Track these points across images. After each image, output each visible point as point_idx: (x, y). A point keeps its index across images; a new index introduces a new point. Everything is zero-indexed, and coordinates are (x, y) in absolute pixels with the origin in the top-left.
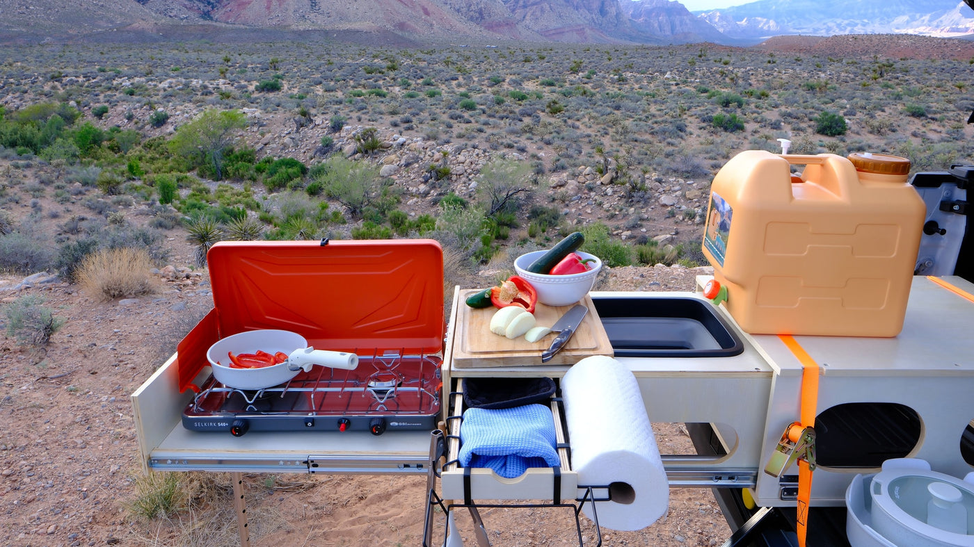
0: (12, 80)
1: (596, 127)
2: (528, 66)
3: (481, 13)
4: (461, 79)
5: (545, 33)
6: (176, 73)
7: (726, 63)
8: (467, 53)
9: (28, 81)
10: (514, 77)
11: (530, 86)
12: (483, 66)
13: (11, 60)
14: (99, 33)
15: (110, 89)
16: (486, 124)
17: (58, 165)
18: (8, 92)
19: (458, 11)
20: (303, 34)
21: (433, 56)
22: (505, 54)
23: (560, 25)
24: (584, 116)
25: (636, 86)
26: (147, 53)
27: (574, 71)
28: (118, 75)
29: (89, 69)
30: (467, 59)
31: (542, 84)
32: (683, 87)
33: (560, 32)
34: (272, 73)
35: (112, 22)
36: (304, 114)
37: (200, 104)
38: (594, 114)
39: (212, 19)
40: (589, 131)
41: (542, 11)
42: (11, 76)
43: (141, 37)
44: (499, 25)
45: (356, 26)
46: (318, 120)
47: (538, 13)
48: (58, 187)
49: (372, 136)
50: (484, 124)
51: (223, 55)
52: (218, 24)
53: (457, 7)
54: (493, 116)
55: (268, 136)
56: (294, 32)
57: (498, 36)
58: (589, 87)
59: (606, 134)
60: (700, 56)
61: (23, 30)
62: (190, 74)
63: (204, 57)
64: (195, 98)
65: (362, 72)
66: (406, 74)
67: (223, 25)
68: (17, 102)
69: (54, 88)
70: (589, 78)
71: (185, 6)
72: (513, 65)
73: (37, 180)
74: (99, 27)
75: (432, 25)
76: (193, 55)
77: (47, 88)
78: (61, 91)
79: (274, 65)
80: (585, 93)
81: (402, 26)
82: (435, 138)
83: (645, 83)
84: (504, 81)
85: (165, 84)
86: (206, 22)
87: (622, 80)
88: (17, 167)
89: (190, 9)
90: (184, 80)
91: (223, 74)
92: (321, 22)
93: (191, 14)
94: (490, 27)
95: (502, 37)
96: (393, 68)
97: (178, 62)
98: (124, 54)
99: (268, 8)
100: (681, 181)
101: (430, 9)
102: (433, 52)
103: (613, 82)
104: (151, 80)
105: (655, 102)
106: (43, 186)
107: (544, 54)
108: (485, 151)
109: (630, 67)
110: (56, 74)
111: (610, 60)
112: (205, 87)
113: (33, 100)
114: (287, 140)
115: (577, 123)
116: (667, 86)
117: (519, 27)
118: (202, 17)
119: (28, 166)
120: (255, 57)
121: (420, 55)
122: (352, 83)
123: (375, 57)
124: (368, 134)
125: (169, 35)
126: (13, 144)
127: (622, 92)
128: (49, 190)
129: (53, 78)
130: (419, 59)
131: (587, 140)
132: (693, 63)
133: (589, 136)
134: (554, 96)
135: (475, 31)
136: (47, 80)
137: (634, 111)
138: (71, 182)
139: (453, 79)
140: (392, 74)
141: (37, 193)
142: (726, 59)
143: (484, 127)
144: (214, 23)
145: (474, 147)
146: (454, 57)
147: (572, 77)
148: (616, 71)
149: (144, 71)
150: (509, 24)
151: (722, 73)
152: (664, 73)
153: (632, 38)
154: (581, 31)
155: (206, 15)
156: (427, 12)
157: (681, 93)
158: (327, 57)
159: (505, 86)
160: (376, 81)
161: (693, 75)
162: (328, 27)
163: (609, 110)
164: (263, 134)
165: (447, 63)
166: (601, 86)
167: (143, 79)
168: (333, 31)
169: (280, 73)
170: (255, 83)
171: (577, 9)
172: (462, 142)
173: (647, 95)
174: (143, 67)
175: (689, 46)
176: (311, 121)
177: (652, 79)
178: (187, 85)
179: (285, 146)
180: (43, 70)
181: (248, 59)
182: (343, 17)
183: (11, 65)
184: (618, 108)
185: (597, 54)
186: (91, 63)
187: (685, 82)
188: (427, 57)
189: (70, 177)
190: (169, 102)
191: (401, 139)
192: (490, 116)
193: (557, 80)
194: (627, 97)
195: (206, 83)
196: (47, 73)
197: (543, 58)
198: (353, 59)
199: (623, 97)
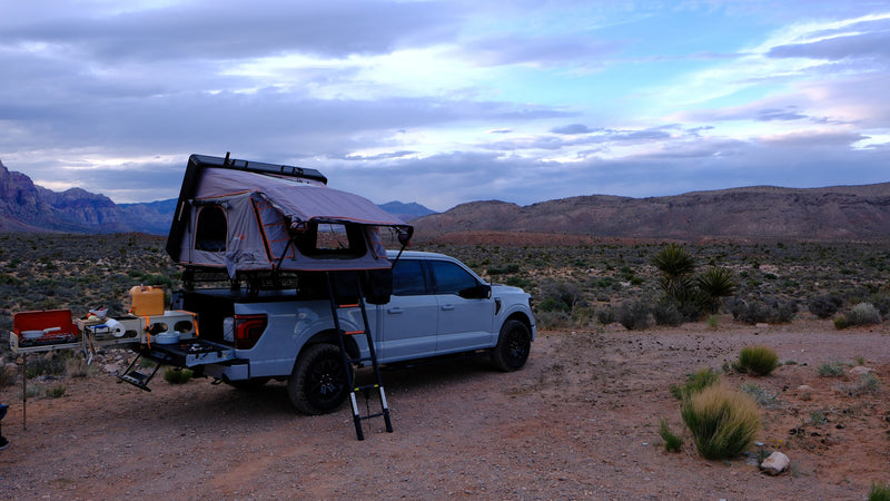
7: (155, 251)
24: (14, 303)
25: (68, 273)
32: (116, 273)
38: (26, 301)
58: (14, 275)
60: (130, 245)
70: (12, 266)
80: (10, 281)
83: (77, 270)
87: (52, 268)
100: (123, 351)
103: (41, 270)
105: (90, 287)
109: (59, 256)
111: (35, 249)
115: (8, 311)
116: (100, 272)
127: (53, 279)
132: (123, 251)
137: (69, 295)
142: (155, 247)
148: (44, 261)
151: (152, 259)
152: (96, 260)
153: (56, 227)
157: (115, 278)
161: (124, 261)
163: (41, 296)
166: (28, 274)
173: (80, 280)
175: (118, 236)
177: (82, 267)
184: (51, 294)
185: (18, 243)
187: (117, 268)
194: (60, 284)
199: (55, 283)
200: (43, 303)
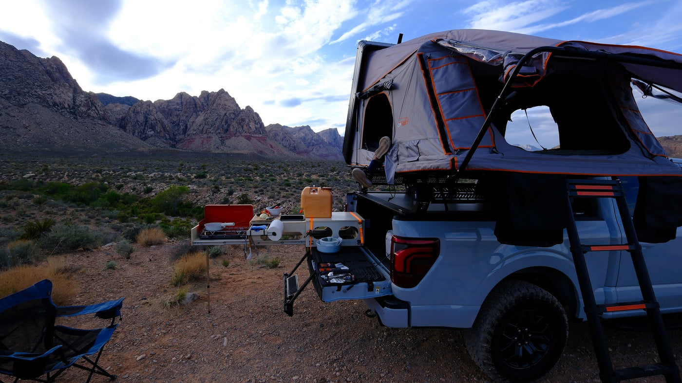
0: (76, 172)
1: (340, 193)
2: (313, 169)
3: (295, 147)
4: (285, 174)
5: (321, 156)
6: (158, 170)
8: (288, 164)
9: (85, 173)
10: (307, 173)
11: (314, 177)
12: (295, 169)
13: (76, 163)
14: (122, 152)
15: (125, 177)
16: (295, 192)
17: (98, 210)
18: (73, 178)
19: (285, 147)
20: (216, 155)
21: (274, 164)
22: (304, 164)
23: (327, 153)
26: (144, 162)
27: (332, 171)
28: (130, 170)
29: (116, 168)
30: (288, 166)
31: (319, 176)
33: (327, 156)
34: (202, 170)
35: (128, 148)
36: (216, 188)
37: (168, 183)
38: (339, 188)
39: (176, 147)
40: (337, 195)
41: (320, 147)
42: (76, 171)
43: (142, 155)
44: (302, 152)
45: (242, 152)
46: (222, 191)
47: (318, 148)
48: (97, 220)
49: (246, 197)
50: (294, 192)
51: (180, 163)
52: (179, 150)
53: (285, 145)
54: (298, 189)
55: (199, 197)
56: (213, 153)
57: (302, 157)
58: (338, 177)
59: (344, 196)
61: (84, 150)
62: (164, 171)
63: (171, 164)
64: (166, 181)
65: (243, 170)
66: (262, 172)
67: (181, 150)
68: (78, 182)
69: (98, 176)
70: (338, 174)
71: (163, 142)
72: (307, 169)
73: (87, 217)
74: (121, 150)
75: (274, 152)
76: (166, 163)
77: (93, 176)
78: (101, 177)
79: (204, 167)
80: (336, 180)
81: (261, 152)
82: (273, 198)
84: (303, 175)
85: (152, 175)
86: (173, 149)
88: (77, 211)
89: (166, 143)
90: (161, 173)
91: (180, 171)
92: (225, 150)
93: (166, 145)
94: (299, 153)
95: (304, 157)
96: (256, 169)
97: (159, 165)
98: (133, 162)
99: (202, 143)
101: (273, 146)
102: (273, 163)
103: (348, 176)
104: (146, 173)
106: (90, 219)
107: (320, 164)
108: (294, 203)
110: (99, 170)
112: (171, 176)
113: (85, 181)
114: (208, 199)
117: (311, 153)
118: (171, 147)
119: (82, 211)
120: (195, 164)
121: (268, 164)
122: (238, 175)
123: (249, 164)
124: (244, 196)
125: (155, 154)
126: (74, 201)
127: (351, 180)
128: (93, 221)
129: (97, 172)
130: (268, 166)
131: (336, 198)
133: (337, 196)
134: (323, 181)
135: (292, 155)
136: (94, 173)
138: (104, 217)
139: (282, 174)
140: (256, 172)
141: (87, 222)
143: (294, 193)
144: (177, 149)
145: (290, 201)
146: (283, 165)
147: (331, 174)
149: (142, 169)
150: (306, 152)
154: (336, 155)
155: (173, 146)
156: (272, 147)
158: (228, 164)
159: (304, 177)
160: (249, 174)
162: (229, 152)
163: (345, 186)
164: (197, 196)
165: (280, 167)
166: (342, 177)
167: (142, 173)
168: (231, 154)
169: (205, 171)
170: (194, 175)
171: (334, 147)
172: (285, 199)
174: (142, 167)
176: (219, 191)
178: (162, 175)
179: (207, 201)
180: (92, 168)
181: (192, 165)
182: (235, 148)
183: (76, 165)
184: (349, 186)
185: (342, 164)
186: (117, 165)
188: (271, 165)
189: (104, 215)
190: (153, 182)
191: (259, 198)
192: (296, 189)
193: (325, 175)
195: (172, 174)
196: (95, 169)
197: (319, 166)
198: (239, 165)
199: (351, 181)
200: (345, 190)
